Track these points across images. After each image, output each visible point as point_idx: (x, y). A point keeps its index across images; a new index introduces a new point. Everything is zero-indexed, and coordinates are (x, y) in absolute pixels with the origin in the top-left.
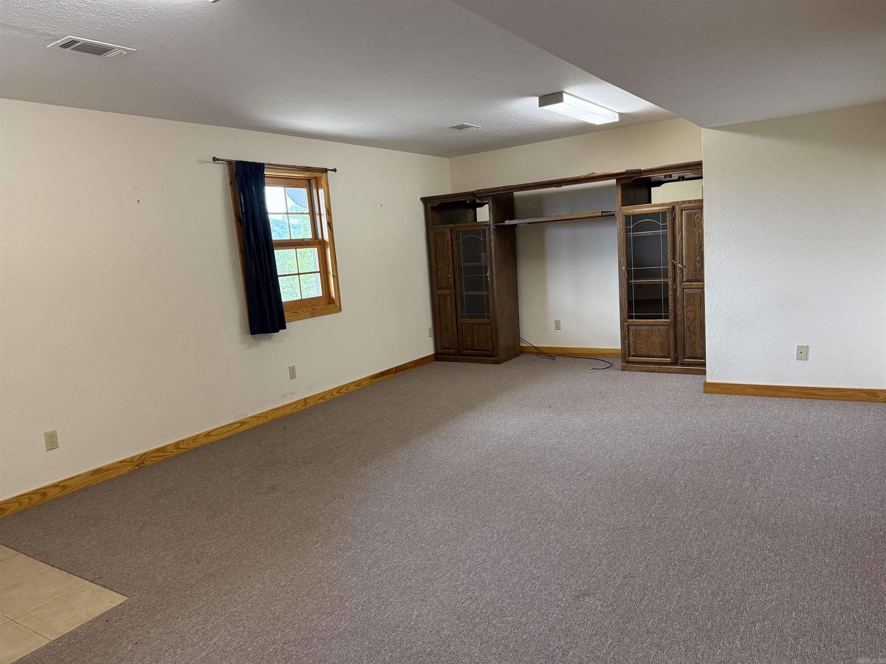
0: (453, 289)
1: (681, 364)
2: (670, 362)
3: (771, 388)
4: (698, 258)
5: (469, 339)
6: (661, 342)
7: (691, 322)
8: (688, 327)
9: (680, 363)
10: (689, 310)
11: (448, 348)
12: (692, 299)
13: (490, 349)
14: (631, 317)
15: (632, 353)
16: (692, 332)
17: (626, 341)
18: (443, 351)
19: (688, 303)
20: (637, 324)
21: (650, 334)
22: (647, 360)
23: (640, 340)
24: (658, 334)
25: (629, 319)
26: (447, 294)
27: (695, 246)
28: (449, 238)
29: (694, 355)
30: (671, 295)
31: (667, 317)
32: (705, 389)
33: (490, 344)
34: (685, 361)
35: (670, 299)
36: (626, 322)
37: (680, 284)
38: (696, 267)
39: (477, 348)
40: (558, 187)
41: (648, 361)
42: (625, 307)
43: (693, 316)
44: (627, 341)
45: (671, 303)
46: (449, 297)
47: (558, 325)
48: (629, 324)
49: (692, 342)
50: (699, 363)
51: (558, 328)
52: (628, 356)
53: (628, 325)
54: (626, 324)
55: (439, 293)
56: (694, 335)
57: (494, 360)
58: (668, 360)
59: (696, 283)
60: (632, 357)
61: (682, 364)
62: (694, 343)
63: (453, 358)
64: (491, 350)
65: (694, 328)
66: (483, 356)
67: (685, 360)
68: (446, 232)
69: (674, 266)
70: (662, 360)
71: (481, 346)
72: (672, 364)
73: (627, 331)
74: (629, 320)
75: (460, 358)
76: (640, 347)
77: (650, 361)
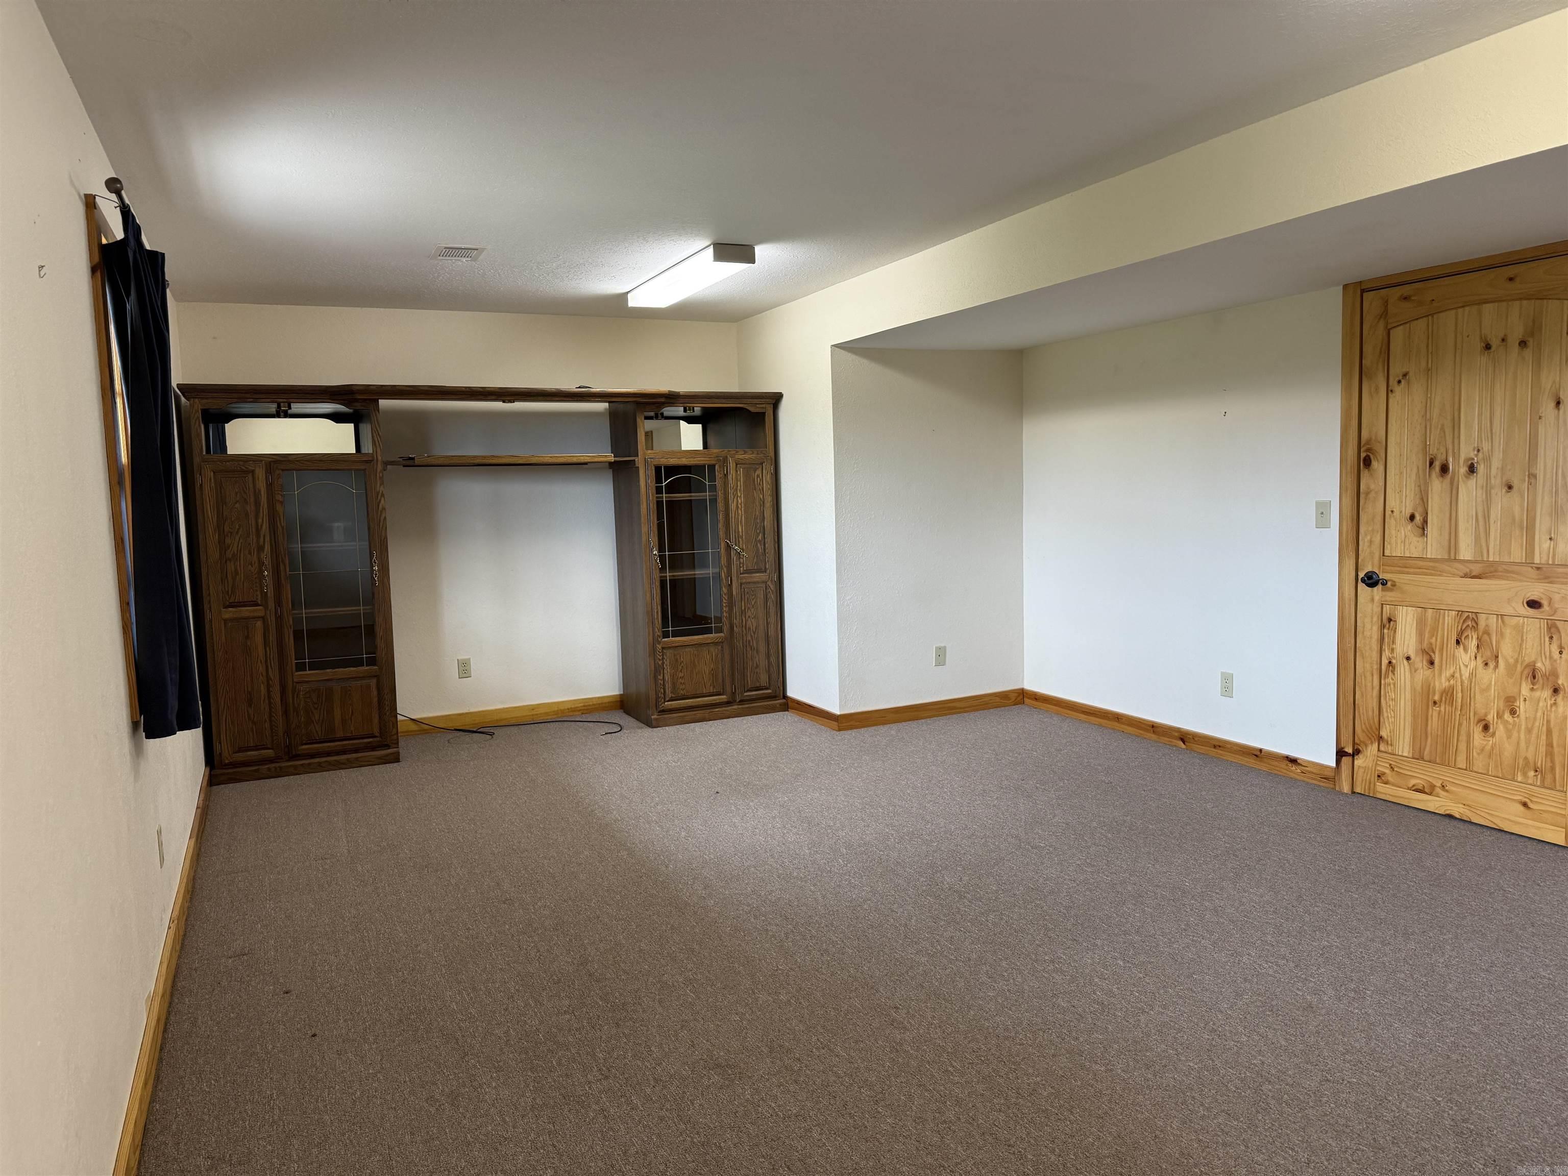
0: (271, 604)
1: (740, 702)
2: (726, 700)
3: (913, 708)
4: (760, 537)
5: (317, 717)
6: (712, 669)
7: (753, 634)
8: (749, 641)
9: (738, 701)
10: (749, 617)
11: (257, 746)
12: (753, 600)
13: (376, 732)
14: (666, 635)
15: (669, 695)
16: (754, 649)
17: (660, 675)
18: (240, 757)
19: (749, 605)
20: (677, 645)
21: (696, 660)
22: (692, 702)
23: (681, 671)
24: (708, 657)
25: (663, 638)
26: (254, 618)
27: (756, 518)
28: (262, 485)
29: (758, 685)
30: (725, 595)
31: (719, 630)
32: (840, 725)
33: (376, 720)
34: (746, 696)
35: (724, 601)
36: (659, 643)
37: (738, 577)
38: (758, 549)
39: (340, 734)
40: (510, 401)
41: (693, 704)
42: (658, 618)
43: (755, 625)
44: (662, 675)
45: (726, 606)
46: (259, 624)
47: (464, 669)
48: (663, 646)
49: (755, 665)
50: (764, 696)
51: (465, 675)
52: (663, 700)
53: (663, 648)
54: (659, 647)
55: (227, 616)
56: (757, 652)
57: (387, 755)
58: (722, 699)
59: (758, 575)
60: (668, 701)
61: (742, 702)
62: (757, 666)
63: (269, 769)
64: (377, 734)
65: (757, 644)
66: (356, 751)
67: (745, 694)
68: (253, 472)
69: (728, 547)
70: (715, 700)
71: (352, 729)
72: (728, 703)
73: (661, 658)
74: (664, 640)
75: (291, 766)
76: (681, 683)
77: (697, 704)
